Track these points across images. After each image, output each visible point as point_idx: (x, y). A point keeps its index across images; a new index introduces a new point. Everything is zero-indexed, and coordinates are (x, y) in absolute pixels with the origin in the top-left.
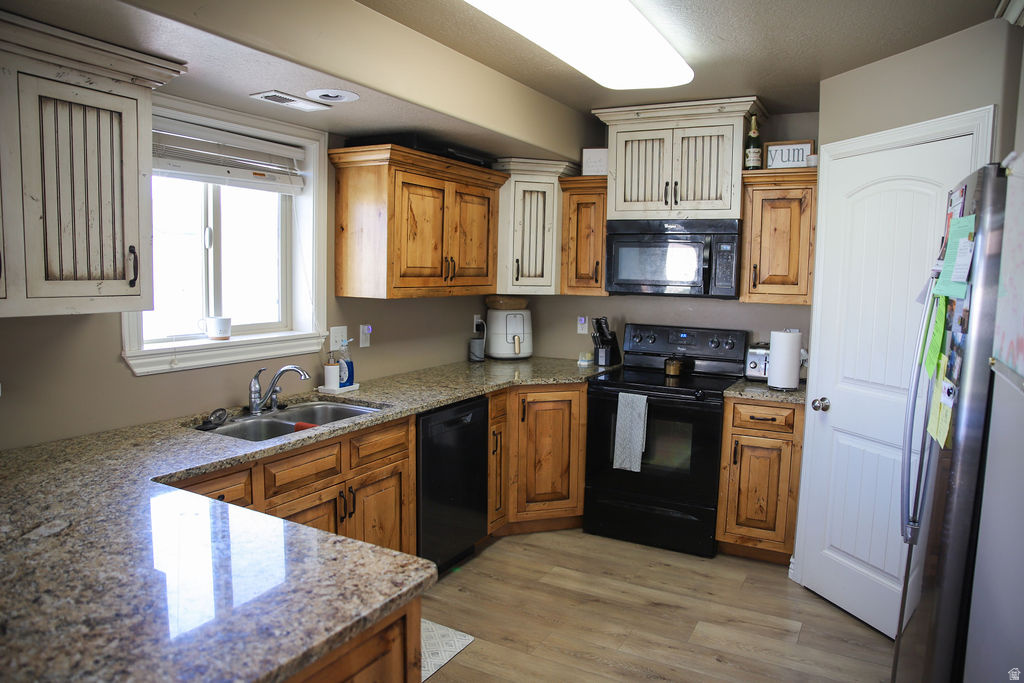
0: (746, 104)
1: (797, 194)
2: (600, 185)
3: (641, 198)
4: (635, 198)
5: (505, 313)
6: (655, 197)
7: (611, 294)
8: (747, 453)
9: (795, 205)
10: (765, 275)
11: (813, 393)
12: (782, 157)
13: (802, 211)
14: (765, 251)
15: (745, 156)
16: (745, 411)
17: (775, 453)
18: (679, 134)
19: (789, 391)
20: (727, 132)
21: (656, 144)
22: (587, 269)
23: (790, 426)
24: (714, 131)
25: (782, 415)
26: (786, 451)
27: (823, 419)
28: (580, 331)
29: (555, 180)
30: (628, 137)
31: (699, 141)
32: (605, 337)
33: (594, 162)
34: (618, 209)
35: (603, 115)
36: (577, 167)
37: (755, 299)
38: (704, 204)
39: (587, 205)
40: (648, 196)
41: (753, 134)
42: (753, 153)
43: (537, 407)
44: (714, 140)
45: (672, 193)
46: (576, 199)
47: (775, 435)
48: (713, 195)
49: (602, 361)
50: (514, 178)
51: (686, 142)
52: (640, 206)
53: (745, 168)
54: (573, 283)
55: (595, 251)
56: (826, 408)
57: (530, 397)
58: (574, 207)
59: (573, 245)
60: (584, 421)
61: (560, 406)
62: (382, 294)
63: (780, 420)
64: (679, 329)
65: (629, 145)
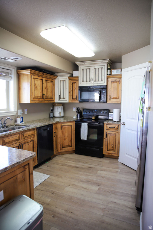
0: (107, 61)
1: (118, 80)
2: (77, 78)
3: (86, 81)
4: (84, 81)
6: (89, 81)
7: (80, 102)
8: (109, 135)
9: (118, 82)
10: (112, 97)
11: (122, 121)
12: (115, 72)
13: (119, 84)
14: (112, 92)
15: (107, 72)
16: (108, 126)
17: (115, 135)
18: (93, 67)
19: (117, 121)
20: (103, 67)
21: (89, 70)
22: (75, 97)
23: (118, 129)
24: (101, 67)
25: (116, 127)
26: (117, 134)
27: (124, 127)
28: (74, 111)
29: (67, 78)
30: (83, 68)
31: (98, 69)
32: (79, 112)
33: (76, 74)
34: (81, 84)
35: (77, 64)
36: (72, 75)
37: (110, 102)
38: (99, 82)
39: (74, 83)
40: (87, 81)
41: (109, 67)
42: (109, 71)
43: (64, 127)
44: (101, 69)
45: (92, 80)
46: (72, 81)
47: (115, 131)
48: (101, 80)
49: (78, 117)
50: (58, 77)
51: (95, 69)
52: (86, 83)
53: (107, 74)
54: (72, 100)
55: (77, 92)
56: (124, 125)
57: (63, 125)
58: (72, 83)
59: (71, 92)
60: (74, 129)
61: (69, 126)
62: (29, 102)
63: (116, 128)
64: (95, 110)
65: (83, 70)
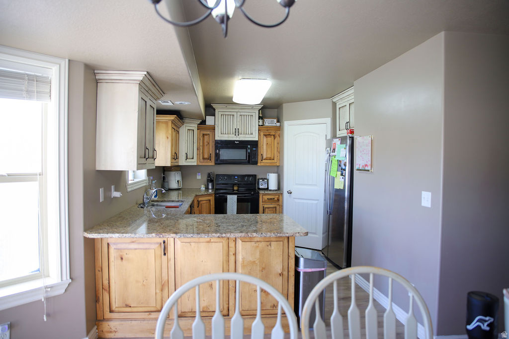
1: (273, 133)
2: (213, 128)
3: (227, 133)
4: (224, 133)
5: (174, 172)
6: (231, 133)
7: (216, 164)
8: (266, 210)
9: (273, 137)
10: (265, 157)
11: (286, 188)
12: (268, 122)
13: (274, 138)
14: (264, 150)
15: (259, 122)
16: (266, 197)
17: (274, 209)
18: (239, 114)
19: (276, 190)
20: (253, 114)
21: (231, 116)
22: (206, 156)
23: (278, 200)
24: (250, 114)
25: (276, 197)
26: (278, 207)
27: (290, 196)
28: (198, 178)
29: (196, 126)
30: (222, 113)
31: (245, 116)
32: (211, 179)
33: (210, 120)
34: (219, 137)
35: (214, 106)
36: (203, 122)
37: (262, 164)
38: (247, 136)
39: (206, 135)
40: (229, 132)
41: (261, 115)
42: (260, 120)
43: (201, 202)
44: (250, 116)
45: (237, 132)
46: (202, 132)
47: (274, 203)
48: (250, 133)
49: (210, 187)
50: (185, 125)
51: (241, 116)
52: (226, 135)
53: (259, 125)
54: (202, 160)
55: (211, 150)
56: (291, 193)
57: (200, 199)
58: (201, 135)
59: (201, 148)
60: (214, 206)
61: (207, 201)
63: (276, 199)
64: (235, 176)
65: (222, 116)
